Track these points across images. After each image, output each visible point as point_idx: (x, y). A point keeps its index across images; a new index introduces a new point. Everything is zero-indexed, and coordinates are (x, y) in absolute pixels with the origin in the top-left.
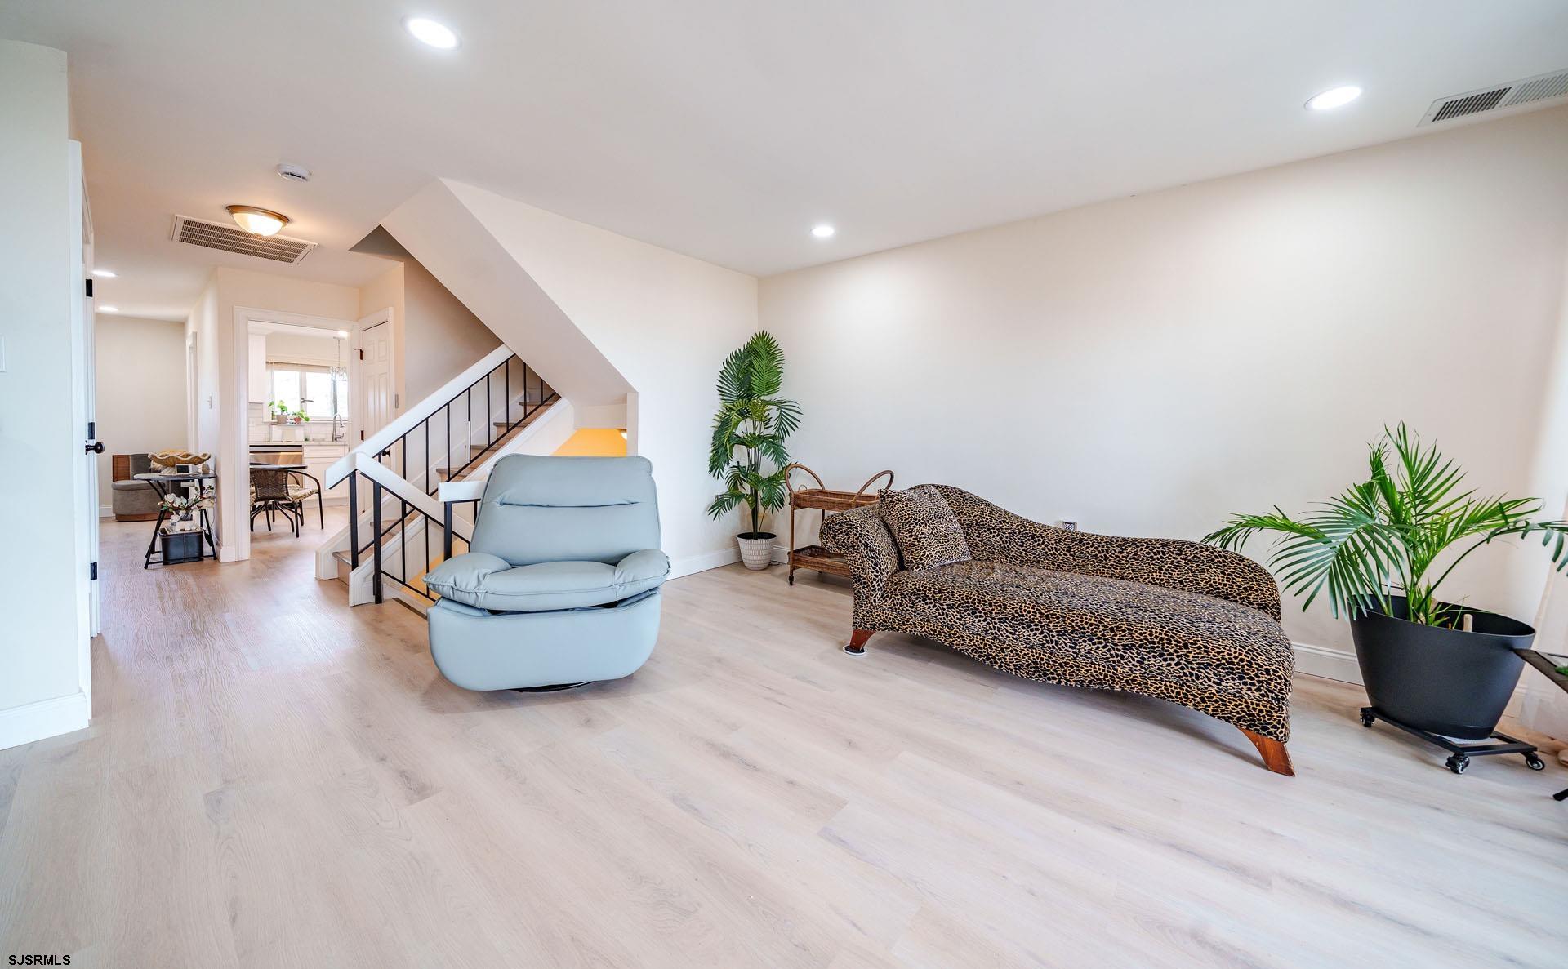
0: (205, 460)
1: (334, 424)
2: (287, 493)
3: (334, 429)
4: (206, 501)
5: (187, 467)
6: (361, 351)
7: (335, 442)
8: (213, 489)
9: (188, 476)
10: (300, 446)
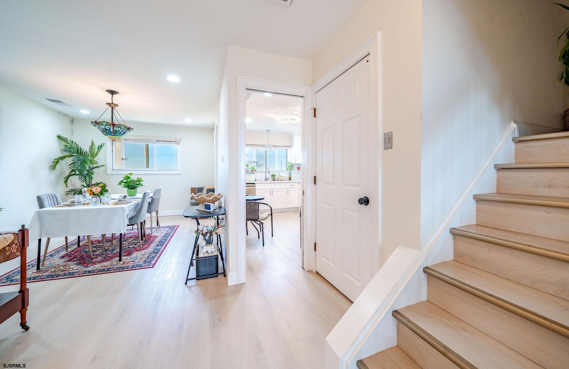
0: (220, 199)
1: (266, 173)
2: (258, 216)
3: (266, 175)
4: (220, 229)
5: (210, 205)
6: (315, 110)
7: (266, 182)
8: (223, 219)
9: (210, 213)
10: (254, 183)
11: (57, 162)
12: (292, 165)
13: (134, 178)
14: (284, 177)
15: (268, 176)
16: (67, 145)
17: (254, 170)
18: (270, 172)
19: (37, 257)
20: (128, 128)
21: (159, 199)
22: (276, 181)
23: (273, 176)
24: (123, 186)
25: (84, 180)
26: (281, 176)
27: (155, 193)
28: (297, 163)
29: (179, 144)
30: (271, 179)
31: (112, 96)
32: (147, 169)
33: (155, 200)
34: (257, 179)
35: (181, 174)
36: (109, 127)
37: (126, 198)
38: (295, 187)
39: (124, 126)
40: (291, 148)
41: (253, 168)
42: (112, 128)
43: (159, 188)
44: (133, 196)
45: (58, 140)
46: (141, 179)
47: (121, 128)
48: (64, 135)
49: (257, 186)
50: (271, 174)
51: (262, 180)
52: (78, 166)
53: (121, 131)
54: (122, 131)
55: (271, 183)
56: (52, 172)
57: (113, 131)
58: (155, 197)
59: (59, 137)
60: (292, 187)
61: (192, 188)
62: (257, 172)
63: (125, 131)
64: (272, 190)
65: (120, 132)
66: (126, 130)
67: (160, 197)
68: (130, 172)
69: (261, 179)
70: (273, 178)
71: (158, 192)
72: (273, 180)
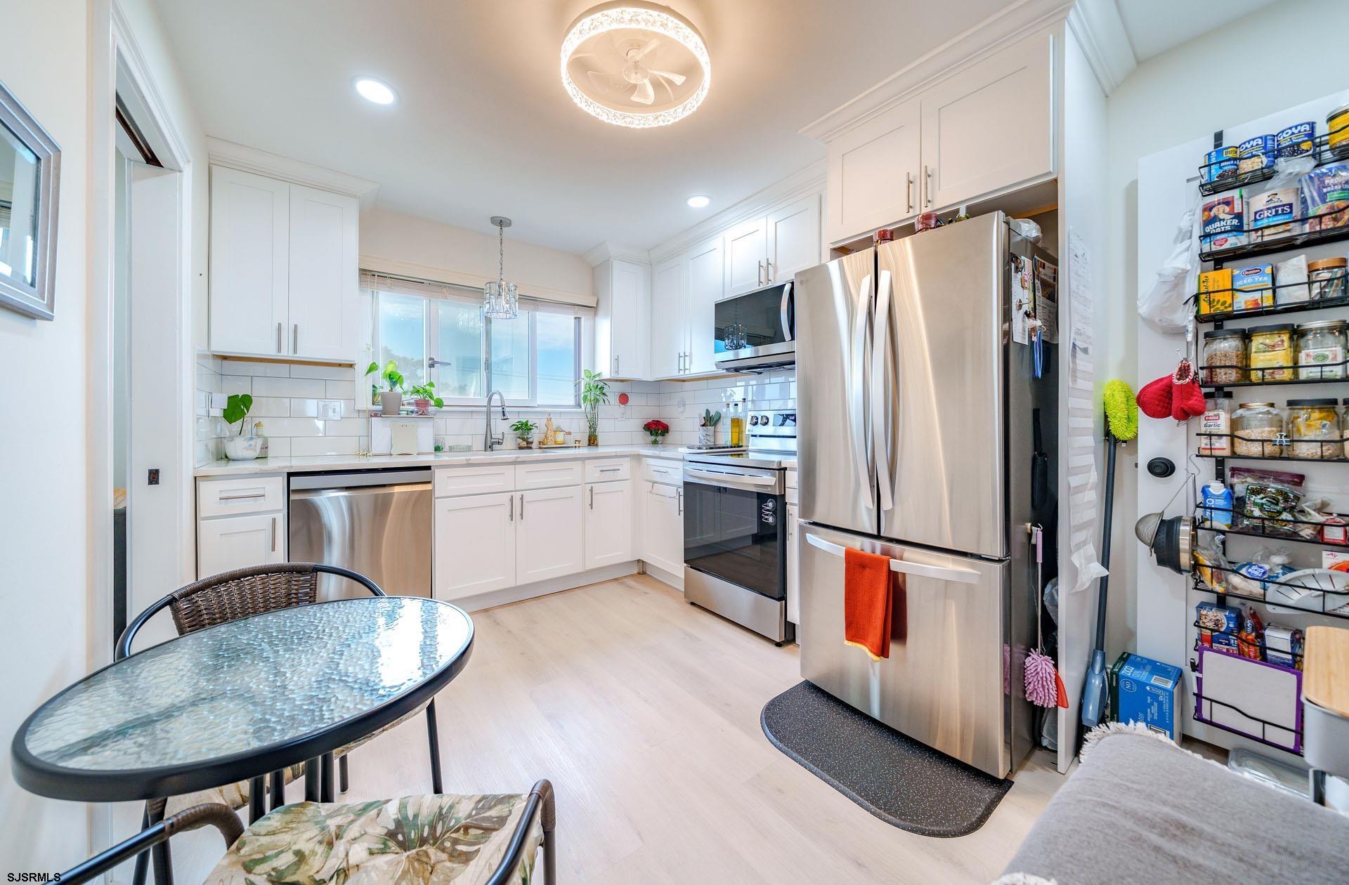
1: (488, 414)
3: (488, 425)
7: (489, 456)
10: (428, 468)
12: (601, 384)
14: (569, 433)
15: (501, 428)
17: (432, 403)
18: (507, 409)
22: (535, 454)
23: (523, 429)
26: (555, 427)
28: (622, 376)
30: (511, 441)
34: (448, 442)
38: (619, 475)
40: (595, 314)
41: (425, 391)
49: (443, 482)
50: (514, 420)
51: (469, 449)
55: (515, 463)
60: (609, 475)
62: (444, 408)
64: (517, 496)
69: (466, 441)
70: (523, 439)
72: (521, 448)
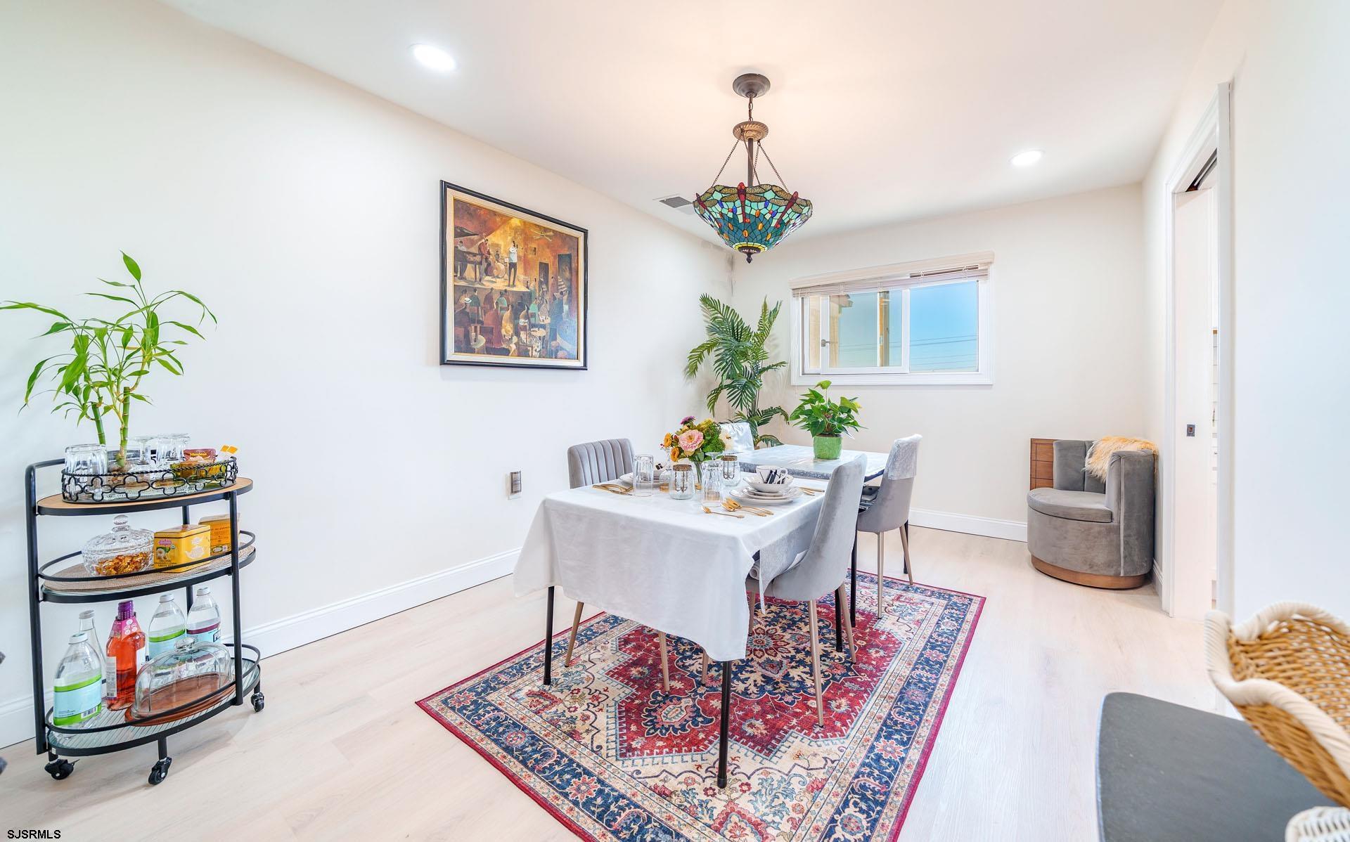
11: (700, 358)
13: (833, 397)
16: (716, 318)
19: (544, 637)
20: (789, 198)
21: (909, 481)
24: (805, 423)
25: (737, 400)
27: (894, 458)
29: (985, 274)
31: (751, 102)
32: (885, 369)
33: (894, 486)
35: (992, 385)
36: (731, 205)
37: (777, 479)
39: (774, 188)
42: (739, 211)
43: (907, 439)
44: (828, 459)
45: (702, 305)
46: (854, 402)
47: (767, 202)
48: (714, 295)
52: (725, 366)
53: (768, 217)
54: (773, 214)
56: (689, 380)
57: (744, 222)
58: (894, 475)
59: (705, 300)
61: (1034, 442)
63: (783, 213)
65: (764, 222)
66: (783, 209)
67: (915, 474)
68: (822, 379)
71: (904, 455)
